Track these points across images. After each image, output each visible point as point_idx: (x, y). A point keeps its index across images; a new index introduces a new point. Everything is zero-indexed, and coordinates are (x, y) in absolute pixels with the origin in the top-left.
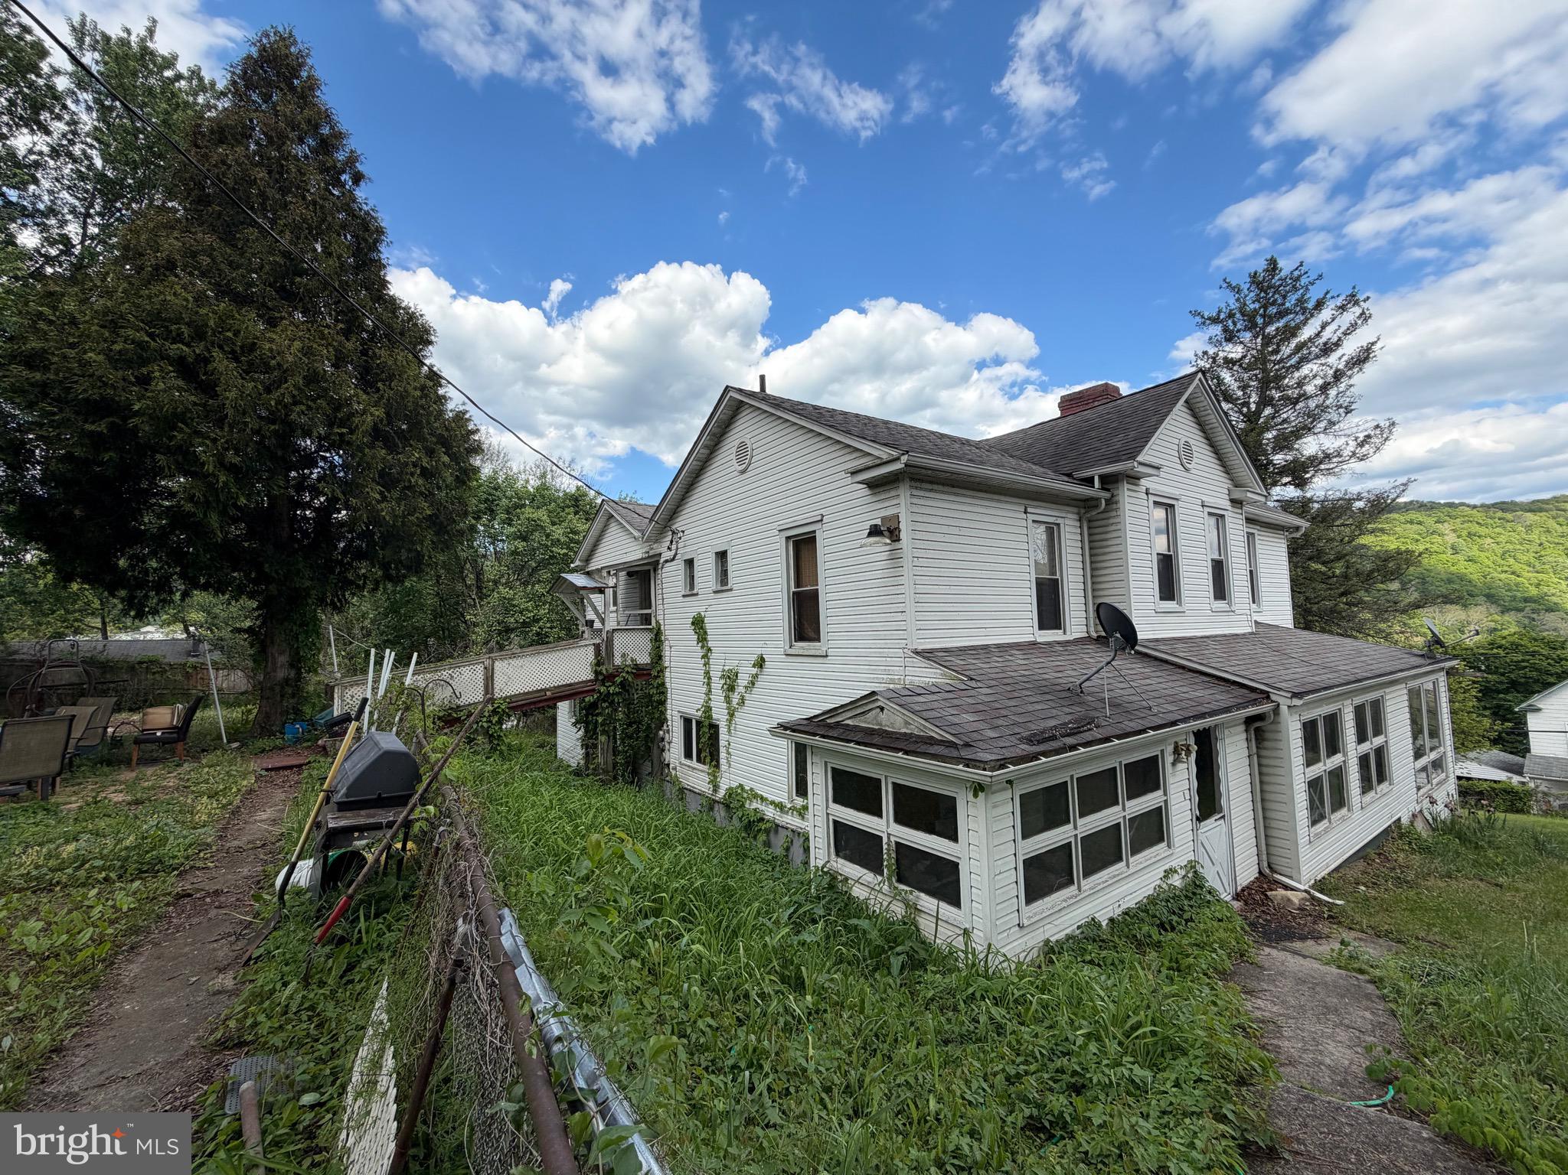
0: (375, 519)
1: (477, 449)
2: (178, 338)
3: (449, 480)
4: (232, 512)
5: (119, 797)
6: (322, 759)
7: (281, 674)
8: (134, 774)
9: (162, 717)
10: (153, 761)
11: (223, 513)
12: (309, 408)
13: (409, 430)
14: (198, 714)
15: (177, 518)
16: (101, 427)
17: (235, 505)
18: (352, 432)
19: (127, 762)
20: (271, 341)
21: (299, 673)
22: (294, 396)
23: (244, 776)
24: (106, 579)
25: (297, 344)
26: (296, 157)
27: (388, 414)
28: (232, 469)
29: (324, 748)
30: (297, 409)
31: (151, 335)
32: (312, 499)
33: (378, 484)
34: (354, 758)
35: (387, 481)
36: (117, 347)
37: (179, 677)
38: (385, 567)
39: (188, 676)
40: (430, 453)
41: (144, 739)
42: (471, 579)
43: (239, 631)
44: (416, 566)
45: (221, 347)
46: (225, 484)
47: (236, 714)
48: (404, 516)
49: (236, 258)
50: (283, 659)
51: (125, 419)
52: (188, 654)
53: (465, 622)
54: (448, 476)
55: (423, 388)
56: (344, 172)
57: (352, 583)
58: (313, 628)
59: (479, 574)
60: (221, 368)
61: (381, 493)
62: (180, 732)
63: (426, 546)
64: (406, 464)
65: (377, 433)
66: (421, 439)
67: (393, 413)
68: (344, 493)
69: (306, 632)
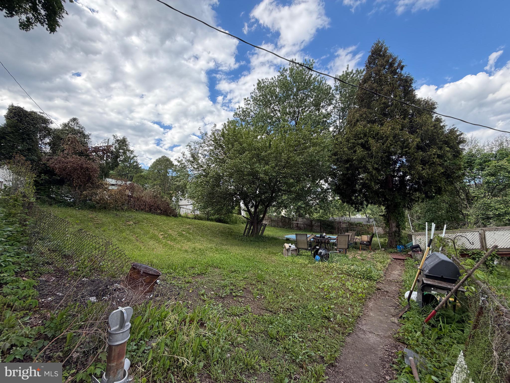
0: (421, 177)
1: (462, 141)
2: (361, 138)
3: (450, 157)
4: (377, 181)
5: (359, 257)
6: (411, 259)
7: (394, 229)
8: (361, 252)
9: (365, 238)
10: (364, 250)
11: (375, 182)
12: (396, 145)
13: (430, 142)
14: (373, 239)
15: (364, 185)
16: (348, 165)
17: (378, 179)
18: (409, 149)
19: (358, 248)
20: (382, 130)
21: (399, 229)
22: (390, 144)
23: (388, 259)
24: (351, 202)
25: (390, 128)
26: (384, 74)
27: (421, 139)
28: (376, 169)
29: (411, 255)
30: (392, 147)
31: (355, 140)
32: (397, 174)
33: (420, 164)
34: (429, 260)
35: (424, 162)
36: (349, 145)
37: (366, 228)
38: (426, 193)
39: (368, 228)
40: (440, 148)
41: (362, 243)
42: (463, 196)
43: (380, 215)
44: (439, 191)
45: (370, 137)
46: (375, 173)
47: (382, 240)
48: (432, 174)
49: (371, 111)
50: (394, 225)
51: (352, 162)
52: (367, 222)
53: (463, 214)
54: (449, 155)
55: (434, 125)
56: (397, 69)
57: (414, 200)
58: (402, 215)
59: (467, 194)
60: (371, 142)
61: (422, 167)
62: (370, 242)
63: (442, 184)
64: (431, 155)
65: (419, 148)
66: (436, 144)
67: (423, 138)
68: (409, 170)
69: (400, 216)
